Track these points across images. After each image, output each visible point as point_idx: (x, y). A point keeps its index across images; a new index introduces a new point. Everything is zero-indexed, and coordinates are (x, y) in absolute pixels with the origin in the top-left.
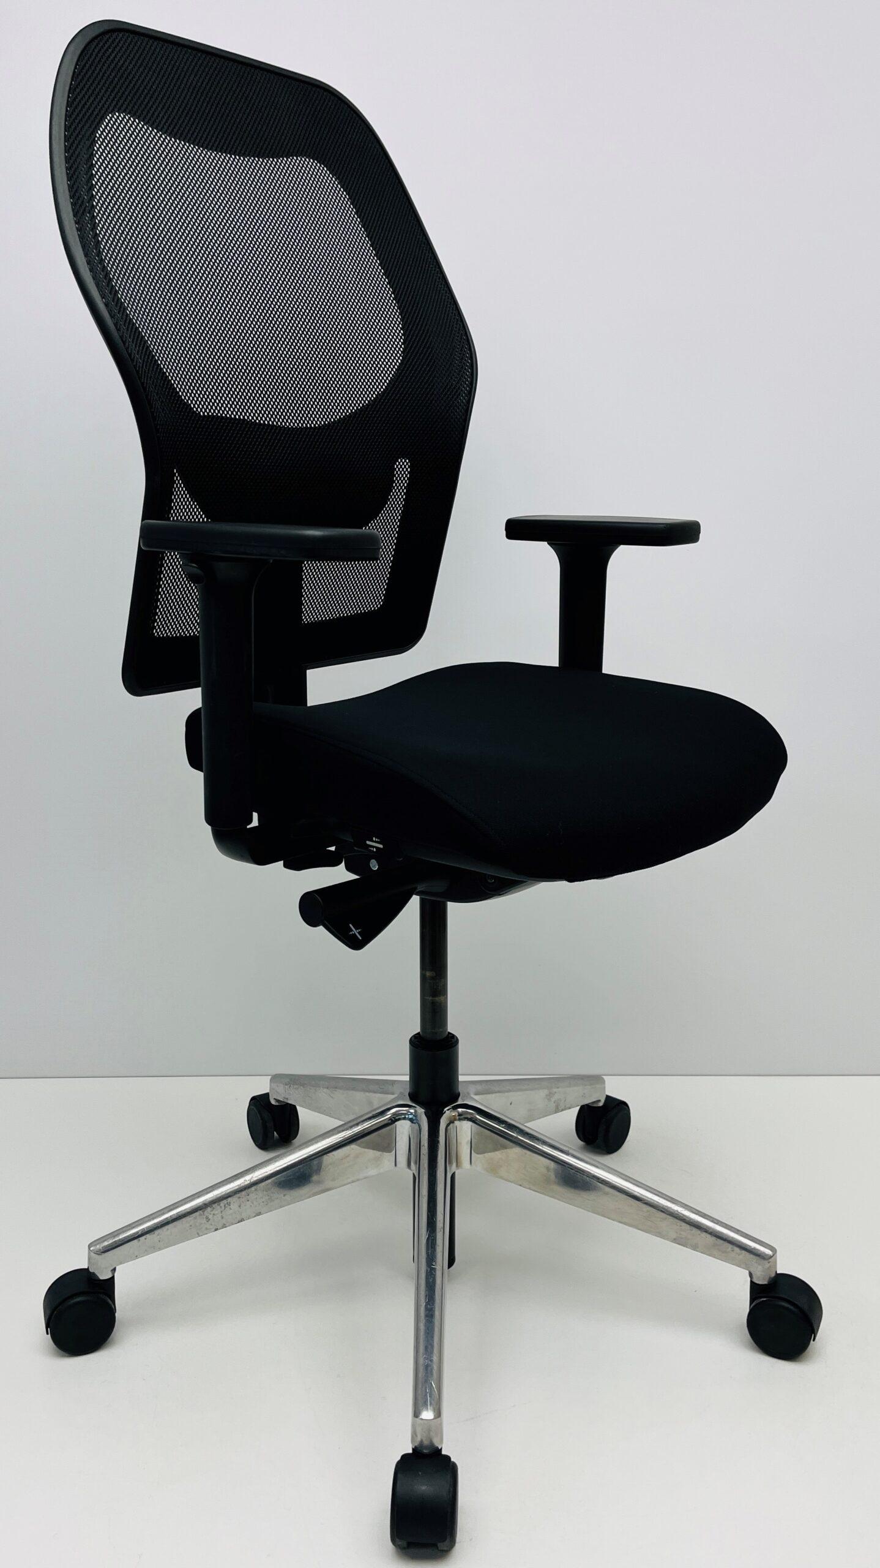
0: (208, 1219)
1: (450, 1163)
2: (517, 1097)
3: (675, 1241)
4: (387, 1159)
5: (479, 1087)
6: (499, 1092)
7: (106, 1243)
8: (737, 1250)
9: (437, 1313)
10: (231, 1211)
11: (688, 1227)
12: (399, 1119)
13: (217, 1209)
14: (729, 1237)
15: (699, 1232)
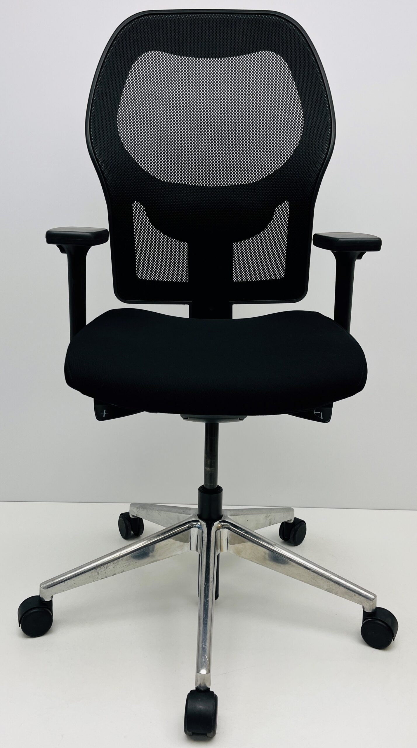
0: (98, 573)
1: (217, 549)
2: (250, 517)
3: (327, 590)
4: (186, 546)
5: (232, 512)
6: (242, 515)
7: (48, 584)
8: (357, 595)
9: (209, 622)
10: (110, 570)
11: (333, 583)
12: (192, 527)
13: (103, 568)
14: (353, 589)
15: (339, 586)
